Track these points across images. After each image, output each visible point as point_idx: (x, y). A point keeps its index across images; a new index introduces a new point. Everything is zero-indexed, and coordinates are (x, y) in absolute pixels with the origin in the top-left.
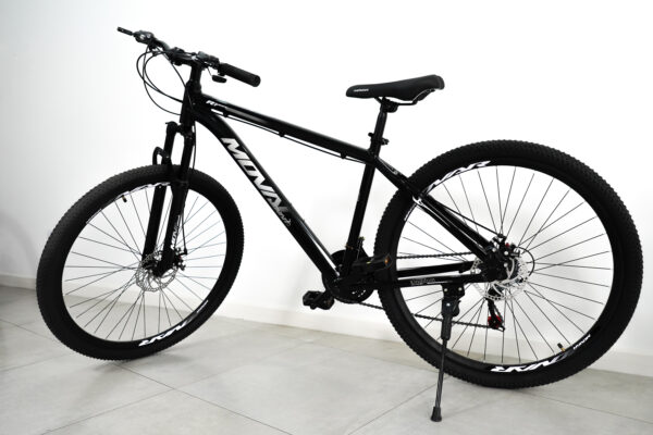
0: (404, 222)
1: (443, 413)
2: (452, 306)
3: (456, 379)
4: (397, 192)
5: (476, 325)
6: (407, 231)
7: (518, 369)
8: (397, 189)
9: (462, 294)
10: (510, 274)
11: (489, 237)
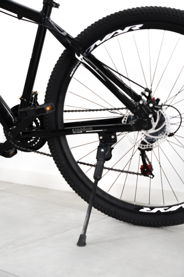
0: (70, 79)
1: (87, 240)
2: (105, 151)
3: (111, 218)
4: (65, 51)
5: (127, 172)
6: (73, 86)
7: (162, 210)
8: (65, 49)
9: (115, 141)
10: (155, 124)
11: (138, 91)
